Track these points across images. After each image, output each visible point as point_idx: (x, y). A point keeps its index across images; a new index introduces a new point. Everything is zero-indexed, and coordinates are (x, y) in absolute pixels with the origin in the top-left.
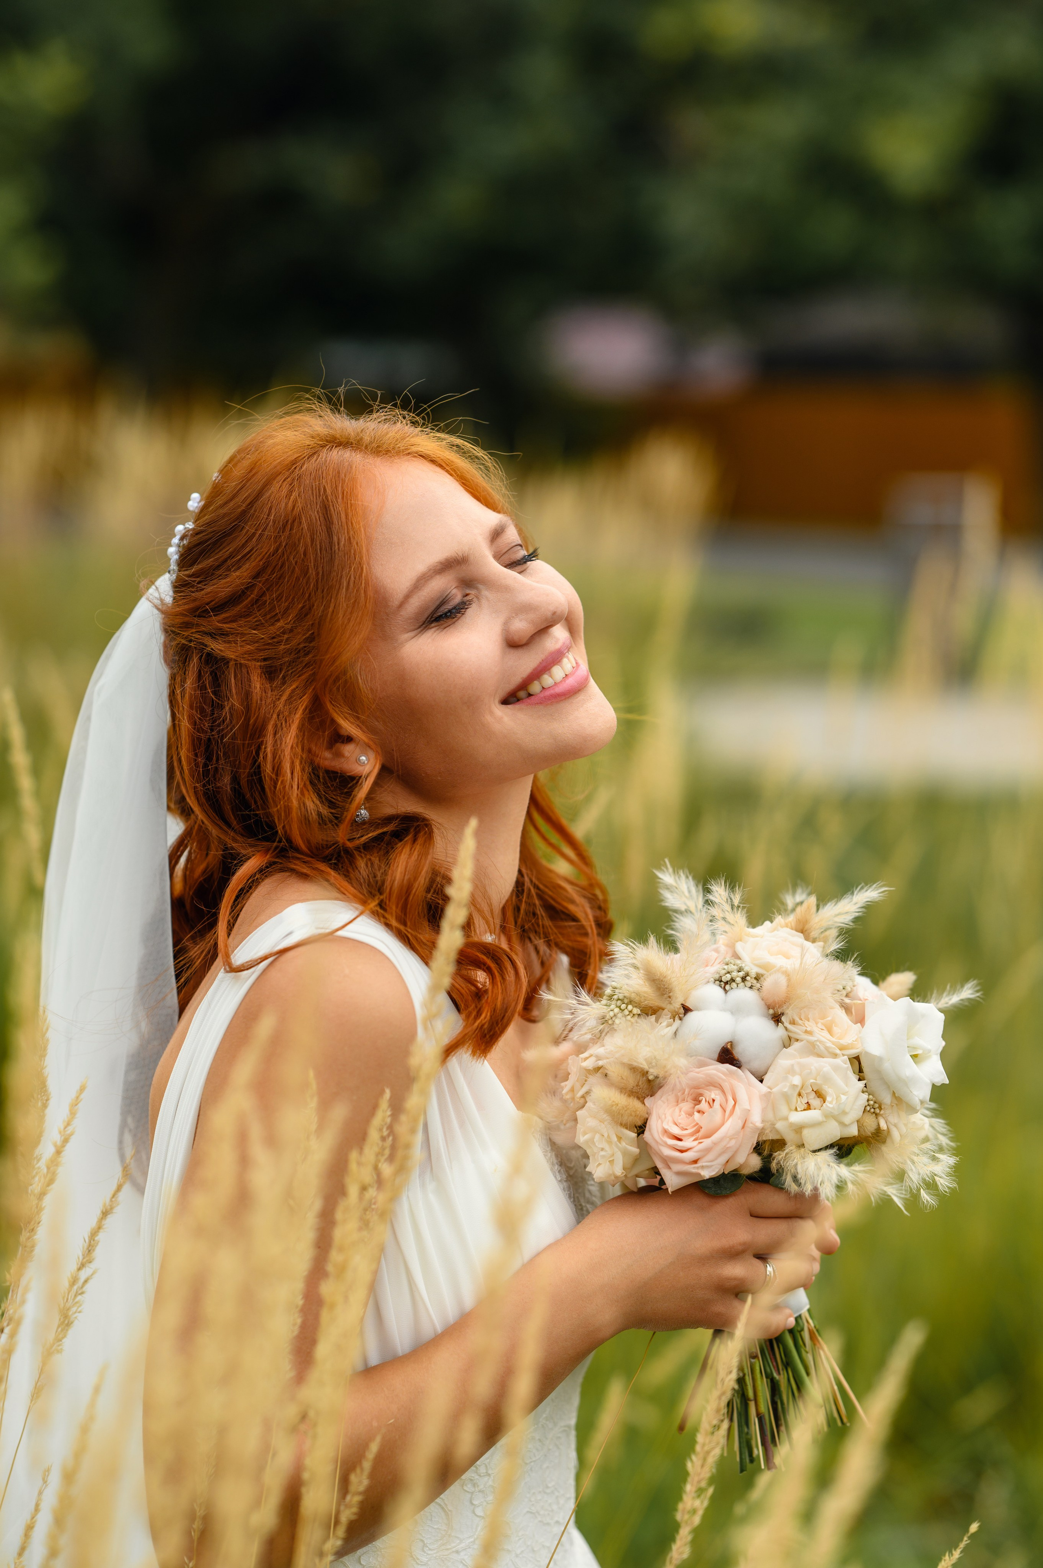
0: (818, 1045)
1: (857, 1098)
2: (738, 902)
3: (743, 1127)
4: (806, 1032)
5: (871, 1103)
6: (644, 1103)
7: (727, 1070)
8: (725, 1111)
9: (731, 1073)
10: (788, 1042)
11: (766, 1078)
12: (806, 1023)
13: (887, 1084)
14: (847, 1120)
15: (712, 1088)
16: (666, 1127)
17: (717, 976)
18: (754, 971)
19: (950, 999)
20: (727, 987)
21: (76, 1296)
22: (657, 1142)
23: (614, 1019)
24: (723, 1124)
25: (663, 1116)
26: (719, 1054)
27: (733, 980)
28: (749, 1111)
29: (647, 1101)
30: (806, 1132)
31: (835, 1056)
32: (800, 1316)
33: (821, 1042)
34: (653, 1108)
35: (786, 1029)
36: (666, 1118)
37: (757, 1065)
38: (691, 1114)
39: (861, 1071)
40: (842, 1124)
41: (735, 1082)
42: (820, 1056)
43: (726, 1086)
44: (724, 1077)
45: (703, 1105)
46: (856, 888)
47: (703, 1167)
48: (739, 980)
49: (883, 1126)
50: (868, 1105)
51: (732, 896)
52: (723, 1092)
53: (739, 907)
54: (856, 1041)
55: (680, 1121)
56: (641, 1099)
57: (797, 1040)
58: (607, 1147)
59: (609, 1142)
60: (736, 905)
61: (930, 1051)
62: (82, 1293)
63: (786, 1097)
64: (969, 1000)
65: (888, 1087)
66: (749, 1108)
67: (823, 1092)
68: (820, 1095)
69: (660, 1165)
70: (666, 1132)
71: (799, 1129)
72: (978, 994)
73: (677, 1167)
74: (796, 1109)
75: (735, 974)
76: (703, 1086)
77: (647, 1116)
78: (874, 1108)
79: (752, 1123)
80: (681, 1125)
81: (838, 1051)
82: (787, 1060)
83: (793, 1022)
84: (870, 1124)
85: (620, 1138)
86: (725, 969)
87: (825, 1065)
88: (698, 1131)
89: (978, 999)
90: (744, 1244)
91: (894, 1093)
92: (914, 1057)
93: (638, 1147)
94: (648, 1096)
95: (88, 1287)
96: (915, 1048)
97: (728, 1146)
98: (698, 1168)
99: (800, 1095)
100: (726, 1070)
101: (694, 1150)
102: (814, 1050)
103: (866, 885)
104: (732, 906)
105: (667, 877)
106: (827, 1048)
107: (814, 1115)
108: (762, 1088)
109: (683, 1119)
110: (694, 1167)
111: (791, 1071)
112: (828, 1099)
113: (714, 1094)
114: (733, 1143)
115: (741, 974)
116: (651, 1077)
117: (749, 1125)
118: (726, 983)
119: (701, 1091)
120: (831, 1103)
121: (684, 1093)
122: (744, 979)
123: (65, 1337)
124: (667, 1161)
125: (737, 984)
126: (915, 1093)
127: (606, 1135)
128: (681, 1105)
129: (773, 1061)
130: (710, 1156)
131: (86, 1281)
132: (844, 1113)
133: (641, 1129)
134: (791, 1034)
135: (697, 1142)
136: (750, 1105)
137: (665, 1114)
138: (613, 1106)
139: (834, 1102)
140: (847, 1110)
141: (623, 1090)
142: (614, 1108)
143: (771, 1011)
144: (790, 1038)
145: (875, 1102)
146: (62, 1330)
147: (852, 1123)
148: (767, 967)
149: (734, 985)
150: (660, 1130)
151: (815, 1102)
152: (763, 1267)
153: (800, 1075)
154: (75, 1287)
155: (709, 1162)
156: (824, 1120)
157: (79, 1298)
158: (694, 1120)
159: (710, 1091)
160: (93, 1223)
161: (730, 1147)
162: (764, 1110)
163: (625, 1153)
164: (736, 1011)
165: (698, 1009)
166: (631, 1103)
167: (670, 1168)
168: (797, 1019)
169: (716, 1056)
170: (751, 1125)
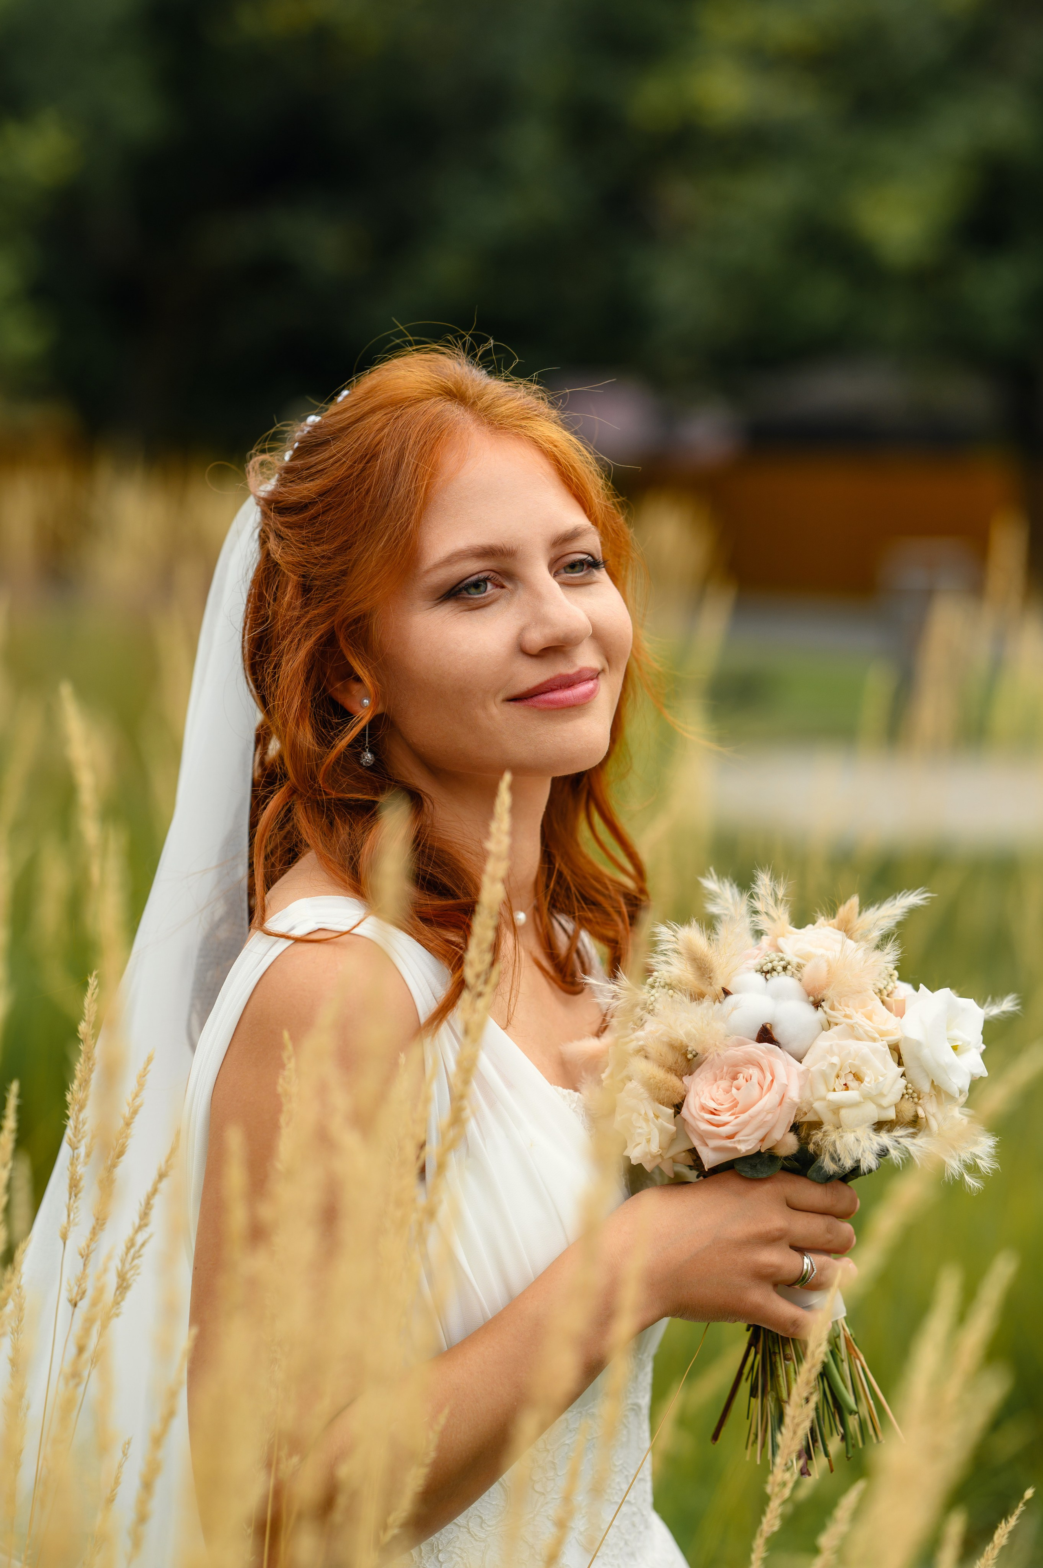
0: (857, 1028)
1: (895, 1082)
2: (782, 894)
3: (780, 1104)
4: (846, 1016)
5: (910, 1091)
6: (681, 1080)
7: (766, 1048)
8: (763, 1089)
9: (770, 1051)
10: (829, 1025)
11: (804, 1061)
12: (846, 1009)
13: (925, 1071)
14: (885, 1102)
15: (750, 1066)
16: (703, 1101)
17: (759, 967)
18: (795, 960)
19: (991, 1011)
20: (768, 976)
21: (133, 1259)
22: (694, 1117)
23: (654, 1004)
24: (761, 1098)
25: (701, 1093)
26: (758, 1033)
27: (774, 969)
28: (787, 1085)
29: (684, 1078)
30: (843, 1113)
31: (874, 1040)
32: (836, 1321)
33: (860, 1025)
34: (691, 1086)
35: (825, 1012)
36: (703, 1094)
37: (795, 1046)
38: (728, 1092)
39: (900, 1057)
40: (880, 1107)
41: (772, 1059)
42: (858, 1039)
43: (764, 1063)
44: (763, 1055)
45: (741, 1080)
46: (899, 894)
47: (739, 1141)
48: (780, 969)
49: (921, 1113)
50: (907, 1094)
51: (776, 890)
52: (762, 1069)
53: (782, 899)
54: (895, 1029)
55: (717, 1097)
56: (680, 1077)
57: (837, 1024)
58: (644, 1125)
59: (647, 1120)
60: (780, 898)
61: (969, 1043)
62: (140, 1256)
63: (824, 1076)
64: (1008, 1012)
65: (928, 1075)
66: (786, 1083)
67: (861, 1075)
68: (858, 1078)
69: (697, 1143)
70: (703, 1108)
71: (836, 1109)
72: (1018, 1008)
73: (713, 1143)
74: (834, 1090)
75: (775, 963)
76: (741, 1063)
77: (685, 1093)
78: (912, 1094)
79: (789, 1098)
80: (719, 1102)
81: (877, 1036)
82: (826, 1041)
83: (832, 1008)
84: (908, 1109)
85: (657, 1117)
86: (766, 960)
87: (864, 1047)
88: (736, 1106)
89: (1018, 1012)
90: (781, 1230)
91: (933, 1082)
92: (955, 1048)
93: (675, 1125)
94: (686, 1074)
95: (145, 1251)
96: (954, 1040)
97: (765, 1120)
98: (734, 1142)
99: (838, 1076)
100: (764, 1048)
101: (731, 1124)
102: (853, 1033)
103: (909, 890)
104: (776, 901)
105: (711, 884)
106: (866, 1032)
107: (852, 1095)
108: (801, 1067)
109: (720, 1095)
110: (731, 1142)
111: (830, 1051)
112: (867, 1079)
113: (754, 1072)
114: (770, 1116)
115: (783, 963)
116: (690, 1056)
117: (786, 1100)
118: (768, 972)
119: (738, 1069)
120: (869, 1083)
121: (722, 1071)
122: (785, 968)
123: (123, 1299)
124: (704, 1137)
125: (779, 973)
126: (954, 1080)
127: (643, 1112)
128: (719, 1082)
129: (812, 1043)
130: (746, 1131)
131: (143, 1245)
132: (882, 1095)
133: (678, 1108)
134: (831, 1019)
135: (734, 1117)
136: (788, 1079)
137: (703, 1091)
138: (650, 1078)
139: (873, 1082)
140: (885, 1092)
141: (662, 1065)
142: (651, 1080)
143: (811, 999)
144: (829, 1023)
145: (914, 1092)
146: (120, 1293)
147: (890, 1106)
148: (808, 957)
149: (775, 973)
150: (698, 1105)
151: (853, 1084)
152: (800, 1258)
153: (839, 1057)
154: (132, 1251)
155: (745, 1136)
156: (862, 1100)
157: (136, 1262)
158: (732, 1096)
159: (748, 1068)
160: (149, 1188)
161: (766, 1121)
162: (802, 1088)
163: (662, 1130)
164: (777, 996)
165: (737, 992)
166: (669, 1078)
167: (707, 1145)
168: (836, 1004)
169: (755, 1036)
170: (789, 1100)
